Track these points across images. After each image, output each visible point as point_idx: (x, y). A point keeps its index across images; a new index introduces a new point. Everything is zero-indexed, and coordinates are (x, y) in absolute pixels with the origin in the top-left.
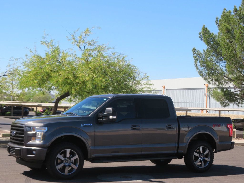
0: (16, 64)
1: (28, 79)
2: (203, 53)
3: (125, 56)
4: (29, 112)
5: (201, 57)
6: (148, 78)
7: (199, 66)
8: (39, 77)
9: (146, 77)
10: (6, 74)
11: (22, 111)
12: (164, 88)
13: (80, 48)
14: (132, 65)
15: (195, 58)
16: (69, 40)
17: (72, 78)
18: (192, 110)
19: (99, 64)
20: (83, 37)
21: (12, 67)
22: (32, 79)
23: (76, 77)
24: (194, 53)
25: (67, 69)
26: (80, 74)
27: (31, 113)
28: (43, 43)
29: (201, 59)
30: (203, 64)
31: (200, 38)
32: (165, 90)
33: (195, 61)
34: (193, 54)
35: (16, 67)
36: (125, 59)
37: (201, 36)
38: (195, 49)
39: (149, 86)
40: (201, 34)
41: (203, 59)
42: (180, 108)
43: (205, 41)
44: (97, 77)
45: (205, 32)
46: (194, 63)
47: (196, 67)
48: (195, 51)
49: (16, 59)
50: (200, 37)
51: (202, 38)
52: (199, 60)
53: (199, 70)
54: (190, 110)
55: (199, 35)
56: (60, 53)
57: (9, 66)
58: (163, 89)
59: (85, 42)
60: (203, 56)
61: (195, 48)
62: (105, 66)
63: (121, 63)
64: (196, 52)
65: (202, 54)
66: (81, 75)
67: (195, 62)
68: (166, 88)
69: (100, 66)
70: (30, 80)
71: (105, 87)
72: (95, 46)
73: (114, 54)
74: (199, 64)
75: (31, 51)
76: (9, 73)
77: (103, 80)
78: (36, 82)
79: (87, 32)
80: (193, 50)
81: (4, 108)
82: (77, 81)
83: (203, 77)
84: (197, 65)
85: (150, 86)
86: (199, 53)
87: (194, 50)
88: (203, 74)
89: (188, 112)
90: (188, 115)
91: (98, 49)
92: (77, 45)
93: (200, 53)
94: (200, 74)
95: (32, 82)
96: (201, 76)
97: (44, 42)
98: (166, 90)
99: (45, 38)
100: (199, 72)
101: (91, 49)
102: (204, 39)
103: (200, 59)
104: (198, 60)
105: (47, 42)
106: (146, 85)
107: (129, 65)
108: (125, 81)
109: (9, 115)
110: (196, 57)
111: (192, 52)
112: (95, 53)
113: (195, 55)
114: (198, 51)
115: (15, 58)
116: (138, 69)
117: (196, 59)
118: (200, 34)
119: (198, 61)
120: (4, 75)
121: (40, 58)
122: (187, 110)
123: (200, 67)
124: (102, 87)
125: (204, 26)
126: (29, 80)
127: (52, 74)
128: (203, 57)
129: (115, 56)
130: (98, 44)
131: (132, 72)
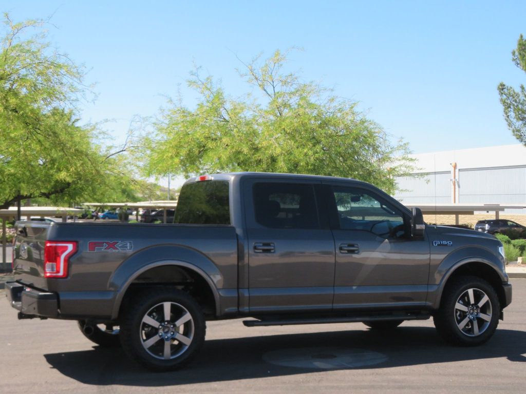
0: (144, 127)
1: (164, 155)
2: (520, 93)
3: (354, 104)
5: (516, 102)
6: (406, 148)
7: (512, 120)
8: (183, 152)
9: (402, 144)
10: (126, 147)
12: (455, 167)
13: (265, 90)
14: (370, 121)
15: (504, 102)
16: (242, 76)
18: (505, 209)
19: (302, 122)
20: (270, 69)
21: (137, 133)
22: (170, 154)
23: (256, 149)
24: (502, 94)
25: (238, 134)
26: (263, 143)
28: (191, 83)
29: (516, 104)
30: (520, 114)
31: (514, 62)
32: (457, 170)
33: (505, 109)
34: (500, 96)
35: (144, 134)
36: (356, 109)
37: (516, 57)
38: (504, 85)
39: (408, 163)
40: (517, 53)
41: (521, 104)
42: (483, 205)
43: (523, 67)
44: (298, 148)
45: (523, 48)
46: (503, 113)
47: (507, 120)
48: (503, 89)
49: (144, 118)
50: (514, 60)
51: (519, 62)
52: (512, 107)
53: (513, 127)
54: (502, 209)
55: (511, 56)
56: (225, 103)
57: (131, 132)
58: (452, 170)
59: (276, 78)
60: (520, 98)
61: (504, 83)
62: (314, 124)
63: (350, 117)
64: (505, 90)
65: (517, 95)
66: (265, 145)
67: (504, 111)
68: (459, 167)
69: (304, 125)
70: (167, 156)
71: (315, 165)
72: (295, 86)
73: (332, 100)
74: (512, 114)
75: (171, 100)
76: (132, 145)
77: (310, 153)
79: (278, 59)
80: (499, 87)
81: (153, 213)
83: (522, 141)
84: (508, 116)
85: (411, 164)
86: (512, 93)
87: (502, 87)
88: (522, 134)
89: (500, 212)
90: (501, 218)
91: (301, 91)
92: (260, 86)
93: (514, 92)
94: (516, 135)
95: (171, 161)
96: (518, 138)
97: (194, 82)
98: (459, 170)
99: (195, 74)
100: (514, 131)
101: (287, 92)
102: (523, 64)
103: (514, 105)
104: (509, 107)
105: (200, 83)
106: (402, 162)
107: (363, 122)
108: (356, 153)
110: (506, 101)
111: (498, 91)
112: (294, 101)
113: (504, 97)
114: (509, 88)
115: (142, 116)
116: (383, 128)
117: (507, 106)
118: (514, 53)
119: (509, 109)
120: (122, 151)
121: (185, 113)
122: (498, 209)
123: (515, 121)
124: (308, 166)
125: (522, 36)
126: (165, 157)
127: (210, 145)
128: (520, 100)
129: (335, 104)
130: (301, 81)
131: (371, 135)
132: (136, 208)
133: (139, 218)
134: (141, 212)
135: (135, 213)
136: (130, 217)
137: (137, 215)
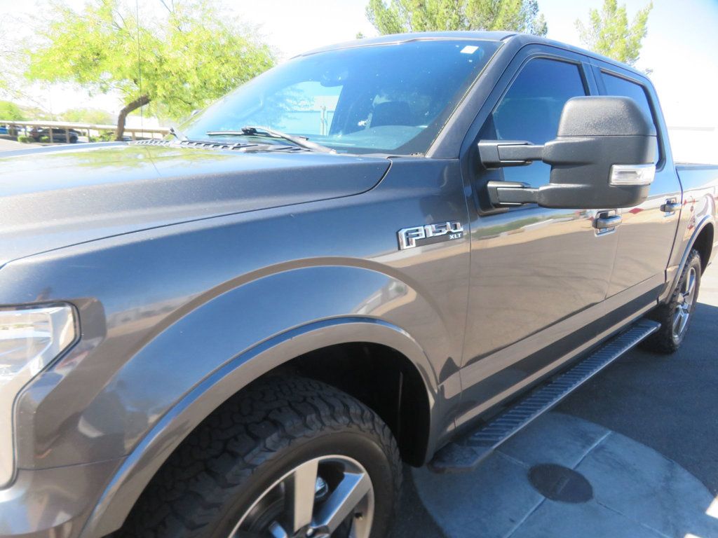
4: (79, 137)
11: (67, 135)
12: (324, 110)
17: (152, 59)
23: (161, 61)
26: (170, 55)
27: (80, 138)
32: (326, 112)
58: (322, 111)
66: (172, 57)
68: (327, 110)
78: (67, 65)
81: (40, 130)
82: (166, 67)
98: (328, 112)
109: (48, 141)
132: (24, 126)
133: (28, 134)
134: (29, 129)
135: (23, 130)
136: (19, 133)
137: (25, 131)
